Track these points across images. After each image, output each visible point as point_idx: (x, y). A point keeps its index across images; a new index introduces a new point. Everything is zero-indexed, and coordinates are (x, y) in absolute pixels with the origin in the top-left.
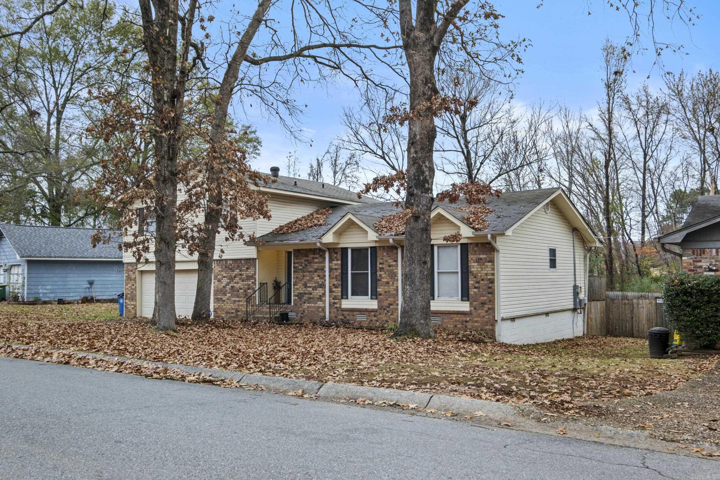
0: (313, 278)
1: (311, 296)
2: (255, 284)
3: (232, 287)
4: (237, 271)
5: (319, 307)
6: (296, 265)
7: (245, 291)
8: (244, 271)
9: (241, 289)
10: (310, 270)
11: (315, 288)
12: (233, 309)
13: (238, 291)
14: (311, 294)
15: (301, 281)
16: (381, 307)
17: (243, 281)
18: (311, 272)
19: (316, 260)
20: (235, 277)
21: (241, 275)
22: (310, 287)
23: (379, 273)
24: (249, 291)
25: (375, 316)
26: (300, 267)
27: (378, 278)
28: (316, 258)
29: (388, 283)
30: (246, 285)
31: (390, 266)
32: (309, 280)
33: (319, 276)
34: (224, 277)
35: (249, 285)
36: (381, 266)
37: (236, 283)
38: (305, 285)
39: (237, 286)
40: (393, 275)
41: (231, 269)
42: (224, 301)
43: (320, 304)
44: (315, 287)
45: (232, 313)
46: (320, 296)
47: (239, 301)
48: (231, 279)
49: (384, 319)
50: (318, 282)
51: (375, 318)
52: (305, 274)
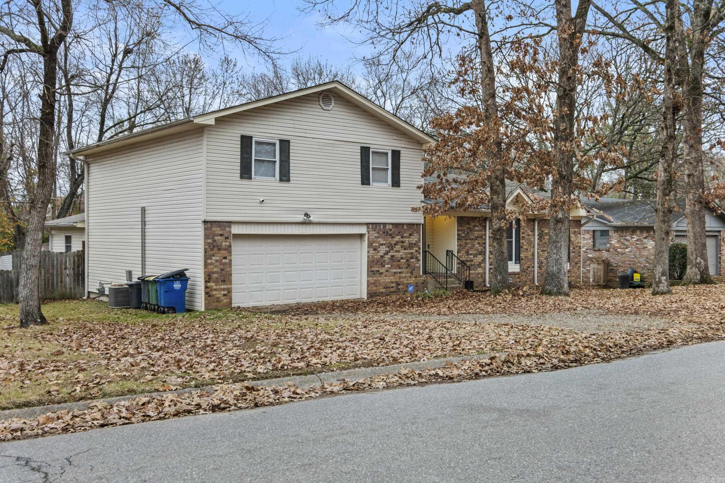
0: (474, 246)
1: (472, 263)
2: (420, 253)
3: (392, 256)
4: (398, 238)
5: (479, 274)
6: (460, 232)
7: (407, 261)
8: (405, 237)
9: (402, 258)
10: (472, 237)
11: (475, 256)
12: (392, 282)
13: (399, 261)
14: (472, 261)
15: (463, 248)
16: (522, 270)
17: (405, 249)
18: (472, 239)
19: (476, 228)
20: (395, 244)
21: (403, 242)
22: (471, 254)
23: (521, 241)
24: (412, 260)
25: (519, 278)
26: (463, 235)
27: (521, 245)
28: (477, 226)
29: (527, 249)
30: (409, 253)
31: (528, 235)
32: (470, 248)
33: (479, 243)
34: (382, 244)
35: (412, 253)
36: (523, 235)
37: (397, 251)
38: (467, 253)
39: (398, 255)
40: (531, 243)
41: (390, 235)
42: (382, 273)
43: (480, 270)
44: (475, 254)
45: (392, 287)
46: (480, 263)
47: (400, 273)
48: (391, 247)
49: (525, 280)
50: (478, 250)
51: (518, 280)
52: (468, 241)
